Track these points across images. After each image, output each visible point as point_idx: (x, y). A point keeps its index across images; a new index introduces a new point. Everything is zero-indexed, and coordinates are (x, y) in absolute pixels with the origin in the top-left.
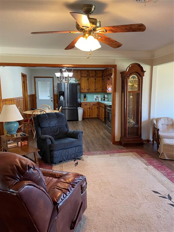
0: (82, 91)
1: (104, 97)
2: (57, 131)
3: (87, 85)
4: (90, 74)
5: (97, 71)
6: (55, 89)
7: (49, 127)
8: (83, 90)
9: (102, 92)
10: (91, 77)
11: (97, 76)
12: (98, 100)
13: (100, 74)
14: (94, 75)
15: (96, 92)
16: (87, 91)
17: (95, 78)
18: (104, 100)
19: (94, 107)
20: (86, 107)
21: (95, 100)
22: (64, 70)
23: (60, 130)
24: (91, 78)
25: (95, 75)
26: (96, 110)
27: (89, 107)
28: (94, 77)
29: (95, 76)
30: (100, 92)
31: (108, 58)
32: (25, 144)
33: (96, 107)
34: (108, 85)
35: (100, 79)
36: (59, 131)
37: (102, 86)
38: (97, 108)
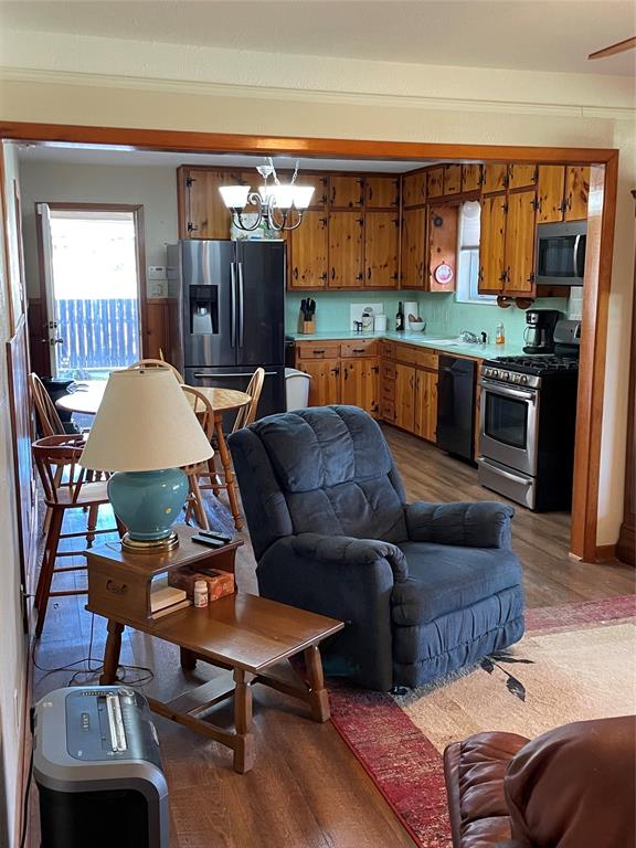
0: (295, 283)
1: (401, 315)
2: (362, 508)
3: (322, 252)
4: (338, 192)
5: (369, 180)
6: (151, 270)
7: (323, 488)
8: (300, 276)
9: (394, 288)
10: (342, 209)
11: (369, 204)
12: (370, 328)
13: (383, 198)
14: (355, 199)
15: (362, 287)
16: (322, 283)
17: (358, 216)
18: (401, 328)
19: (359, 365)
20: (321, 365)
21: (353, 327)
22: (267, 169)
23: (371, 502)
24: (338, 214)
25: (362, 201)
26: (369, 378)
27: (333, 364)
28: (358, 210)
29: (363, 206)
30: (382, 289)
31: (578, 112)
32: (224, 591)
33: (369, 365)
34: (433, 252)
35: (387, 219)
36: (367, 507)
37: (395, 258)
38: (376, 370)
